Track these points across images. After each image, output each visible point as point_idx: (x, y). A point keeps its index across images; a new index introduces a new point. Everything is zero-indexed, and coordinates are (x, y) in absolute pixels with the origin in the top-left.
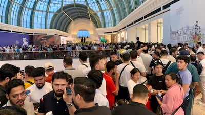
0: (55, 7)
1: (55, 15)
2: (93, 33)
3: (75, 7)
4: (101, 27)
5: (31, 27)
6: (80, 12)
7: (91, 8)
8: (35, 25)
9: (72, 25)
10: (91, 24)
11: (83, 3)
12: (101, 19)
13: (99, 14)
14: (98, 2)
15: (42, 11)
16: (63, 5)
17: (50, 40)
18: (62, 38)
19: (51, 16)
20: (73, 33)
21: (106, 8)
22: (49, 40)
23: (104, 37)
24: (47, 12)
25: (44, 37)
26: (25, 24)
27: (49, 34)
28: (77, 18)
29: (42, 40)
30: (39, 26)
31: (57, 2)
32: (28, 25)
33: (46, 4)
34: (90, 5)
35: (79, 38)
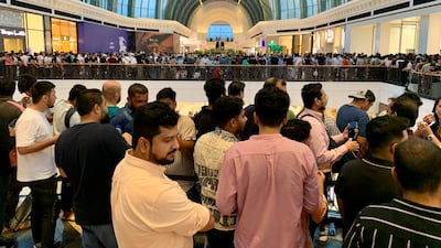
2: (241, 31)
4: (270, 18)
5: (130, 14)
8: (136, 11)
9: (199, 13)
10: (240, 12)
12: (271, 2)
17: (165, 44)
18: (182, 39)
20: (199, 31)
23: (276, 39)
25: (155, 37)
27: (163, 31)
30: (144, 12)
32: (125, 9)
35: (211, 40)
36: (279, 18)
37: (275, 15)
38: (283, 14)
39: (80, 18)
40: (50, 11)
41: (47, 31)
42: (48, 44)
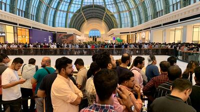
0: (74, 8)
1: (75, 15)
2: (104, 33)
3: (93, 8)
4: (117, 27)
5: (54, 26)
6: (94, 13)
7: (108, 9)
8: (56, 24)
9: (85, 25)
10: (103, 24)
11: (101, 4)
12: (118, 21)
14: (116, 3)
15: (64, 11)
16: (83, 6)
18: (77, 37)
19: (71, 15)
20: (85, 33)
21: (124, 10)
22: (69, 39)
24: (68, 12)
26: (49, 22)
28: (90, 18)
29: (63, 38)
30: (60, 25)
31: (77, 3)
32: (51, 23)
33: (68, 4)
34: (108, 6)
35: (91, 37)
36: (121, 27)
37: (119, 26)
38: (123, 25)
39: (30, 27)
40: (17, 24)
41: (15, 33)
42: (16, 39)
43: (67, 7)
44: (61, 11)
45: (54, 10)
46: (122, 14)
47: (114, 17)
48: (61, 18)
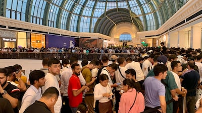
0: (99, 13)
1: (99, 20)
2: (135, 37)
3: (118, 12)
4: (143, 30)
5: (77, 31)
6: (122, 17)
7: (133, 11)
8: (81, 29)
9: (115, 29)
10: (134, 28)
11: (125, 7)
12: (143, 23)
13: (141, 18)
14: (140, 5)
15: (88, 17)
16: (107, 10)
17: (93, 43)
18: (105, 41)
19: (95, 21)
20: (115, 37)
21: (149, 11)
23: (145, 40)
24: (92, 17)
25: (88, 40)
26: (72, 28)
27: (92, 37)
28: (120, 22)
30: (84, 30)
31: (101, 8)
32: (75, 29)
33: (91, 9)
34: (132, 9)
35: (121, 41)
36: (147, 30)
37: (145, 29)
38: (149, 28)
39: (47, 33)
40: (30, 30)
41: (29, 38)
42: (29, 44)
43: (90, 12)
44: (84, 16)
45: (77, 16)
46: (147, 16)
47: (140, 20)
48: (85, 24)
